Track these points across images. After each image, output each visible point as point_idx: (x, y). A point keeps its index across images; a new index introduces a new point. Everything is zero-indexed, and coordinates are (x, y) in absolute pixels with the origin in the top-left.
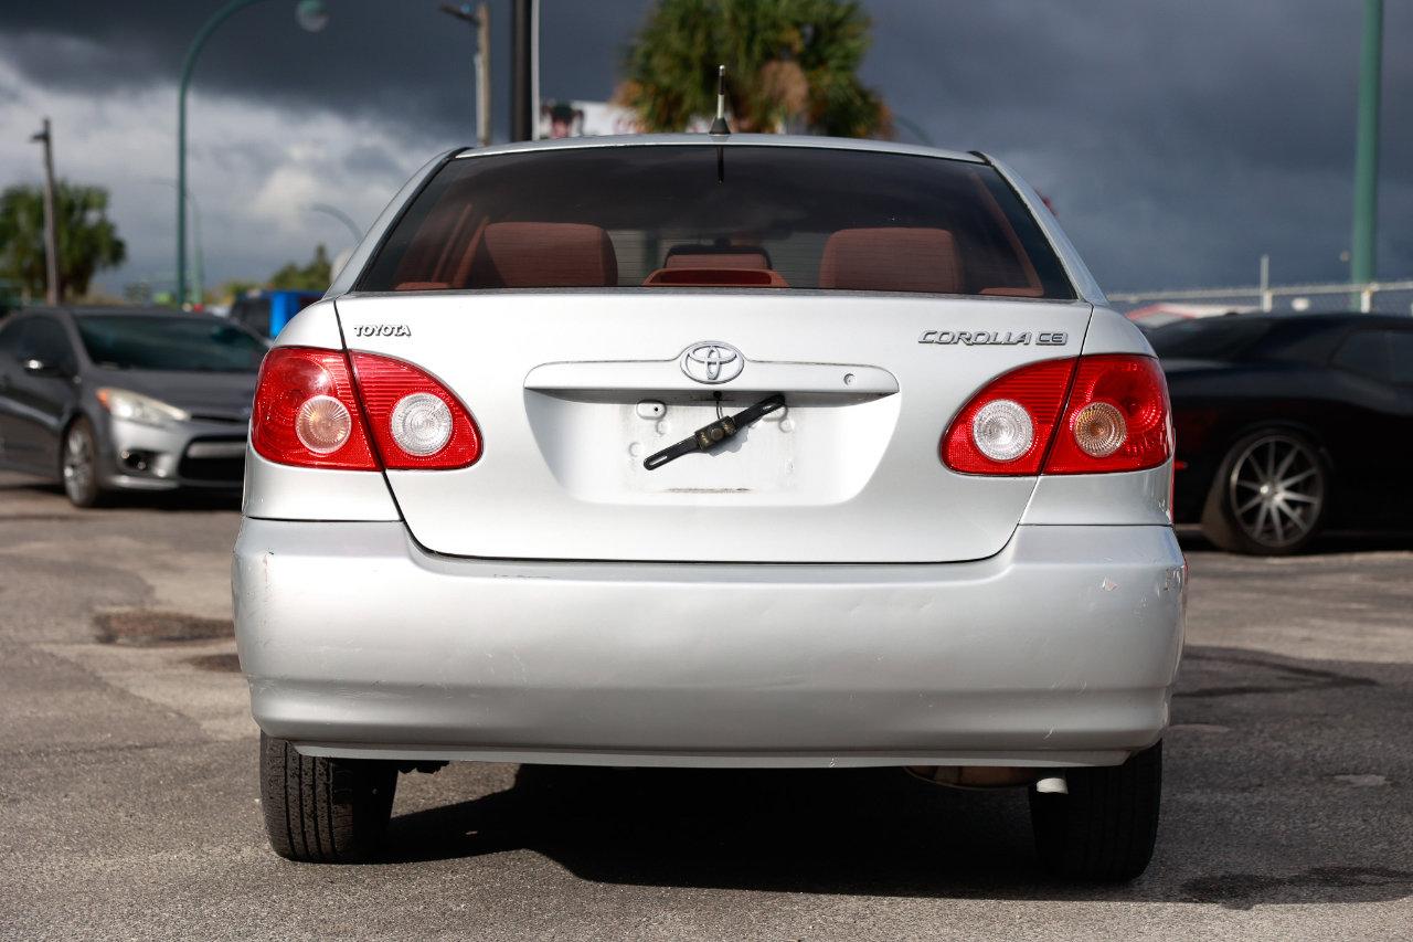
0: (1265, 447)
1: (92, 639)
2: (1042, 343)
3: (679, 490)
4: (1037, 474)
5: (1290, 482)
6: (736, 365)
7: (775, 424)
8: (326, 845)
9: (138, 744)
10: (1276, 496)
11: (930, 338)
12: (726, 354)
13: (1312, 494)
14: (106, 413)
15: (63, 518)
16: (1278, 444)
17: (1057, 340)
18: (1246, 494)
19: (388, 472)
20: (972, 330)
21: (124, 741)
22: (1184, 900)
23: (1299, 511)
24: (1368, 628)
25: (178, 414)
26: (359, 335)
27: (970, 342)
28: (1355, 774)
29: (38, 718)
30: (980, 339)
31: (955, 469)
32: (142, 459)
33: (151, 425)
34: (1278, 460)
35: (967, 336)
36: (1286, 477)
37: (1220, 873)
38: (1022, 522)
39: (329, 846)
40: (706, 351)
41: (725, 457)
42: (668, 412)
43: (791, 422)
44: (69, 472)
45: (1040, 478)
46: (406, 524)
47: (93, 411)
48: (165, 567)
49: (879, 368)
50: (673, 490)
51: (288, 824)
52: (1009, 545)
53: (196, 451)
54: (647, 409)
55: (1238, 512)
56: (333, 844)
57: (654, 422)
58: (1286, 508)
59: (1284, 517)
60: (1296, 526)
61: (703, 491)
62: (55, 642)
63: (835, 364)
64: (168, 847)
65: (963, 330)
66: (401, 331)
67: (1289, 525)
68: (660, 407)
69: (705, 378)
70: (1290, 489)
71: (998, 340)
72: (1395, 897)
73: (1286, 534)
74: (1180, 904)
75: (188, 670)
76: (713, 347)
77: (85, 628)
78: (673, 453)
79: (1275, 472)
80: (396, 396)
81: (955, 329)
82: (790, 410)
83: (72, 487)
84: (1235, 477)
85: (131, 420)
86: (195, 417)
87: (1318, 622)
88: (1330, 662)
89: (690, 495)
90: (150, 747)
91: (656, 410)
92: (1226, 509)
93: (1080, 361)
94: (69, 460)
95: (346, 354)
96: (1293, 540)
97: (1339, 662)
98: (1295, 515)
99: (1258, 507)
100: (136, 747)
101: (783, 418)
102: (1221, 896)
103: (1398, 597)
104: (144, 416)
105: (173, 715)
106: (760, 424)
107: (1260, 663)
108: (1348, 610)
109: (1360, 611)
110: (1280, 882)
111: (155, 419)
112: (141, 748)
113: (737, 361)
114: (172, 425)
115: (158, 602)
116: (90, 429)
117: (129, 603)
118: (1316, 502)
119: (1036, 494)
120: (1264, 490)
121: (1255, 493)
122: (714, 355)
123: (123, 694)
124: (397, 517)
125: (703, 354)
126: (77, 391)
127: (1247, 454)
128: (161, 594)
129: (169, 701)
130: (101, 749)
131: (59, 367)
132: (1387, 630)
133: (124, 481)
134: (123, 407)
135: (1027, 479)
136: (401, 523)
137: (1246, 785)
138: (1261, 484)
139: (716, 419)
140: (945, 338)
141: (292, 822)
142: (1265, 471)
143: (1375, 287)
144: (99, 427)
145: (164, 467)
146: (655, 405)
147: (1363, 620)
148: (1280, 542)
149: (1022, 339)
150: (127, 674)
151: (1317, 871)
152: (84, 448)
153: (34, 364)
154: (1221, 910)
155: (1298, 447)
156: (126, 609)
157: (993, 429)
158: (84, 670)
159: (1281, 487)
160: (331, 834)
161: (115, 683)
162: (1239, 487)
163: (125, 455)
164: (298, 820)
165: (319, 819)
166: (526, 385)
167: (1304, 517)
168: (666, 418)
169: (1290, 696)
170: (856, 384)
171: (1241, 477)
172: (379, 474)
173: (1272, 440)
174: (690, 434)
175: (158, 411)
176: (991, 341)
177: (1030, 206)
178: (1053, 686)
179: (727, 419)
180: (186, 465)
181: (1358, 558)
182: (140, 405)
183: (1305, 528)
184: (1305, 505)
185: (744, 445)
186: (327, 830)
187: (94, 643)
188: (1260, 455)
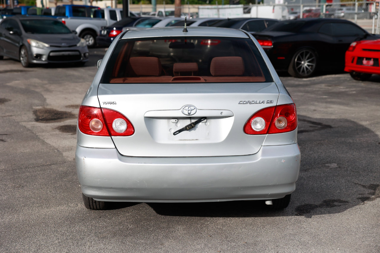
0: (303, 53)
1: (34, 120)
2: (267, 103)
3: (182, 140)
4: (266, 134)
5: (308, 60)
6: (195, 111)
7: (204, 124)
8: (98, 206)
9: (49, 164)
10: (305, 64)
11: (241, 102)
12: (192, 108)
13: (313, 63)
14: (30, 46)
15: (21, 71)
16: (306, 52)
17: (271, 102)
18: (299, 64)
19: (112, 137)
20: (251, 100)
21: (46, 162)
22: (297, 215)
23: (310, 67)
24: (328, 105)
25: (47, 45)
26: (104, 104)
27: (250, 103)
28: (330, 163)
29: (25, 152)
30: (253, 102)
31: (247, 134)
32: (39, 56)
33: (40, 48)
34: (306, 55)
35: (250, 102)
36: (308, 59)
37: (303, 204)
38: (263, 145)
39: (99, 208)
40: (188, 107)
41: (192, 132)
42: (179, 121)
43: (208, 123)
44: (21, 59)
45: (267, 135)
46: (117, 148)
47: (26, 44)
48: (48, 90)
49: (229, 110)
50: (180, 140)
51: (89, 204)
52: (260, 151)
53: (52, 54)
54: (174, 120)
55: (297, 68)
56: (100, 207)
57: (175, 124)
58: (307, 67)
59: (307, 68)
60: (309, 71)
61: (188, 140)
62: (25, 121)
63: (218, 110)
64: (60, 204)
65: (249, 100)
66: (114, 103)
67: (308, 70)
68: (177, 120)
69: (188, 114)
70: (308, 62)
71: (257, 102)
72: (343, 211)
73: (307, 72)
74: (296, 217)
75: (57, 132)
76: (190, 106)
77: (32, 116)
78: (180, 131)
79: (305, 58)
80: (113, 119)
81: (247, 100)
82: (208, 120)
83: (22, 62)
84: (296, 60)
85: (35, 47)
86: (51, 46)
87: (316, 103)
88: (320, 119)
89: (184, 141)
90: (52, 165)
91: (176, 121)
92: (294, 68)
93: (276, 107)
94: (21, 56)
95: (101, 108)
96: (309, 74)
97: (323, 119)
98: (309, 68)
99: (301, 67)
100: (49, 165)
101: (206, 122)
102: (304, 213)
103: (333, 93)
104: (38, 46)
105: (56, 151)
106: (200, 124)
107: (304, 121)
108: (323, 98)
109: (325, 98)
110: (316, 207)
111: (41, 46)
112: (50, 165)
113: (195, 110)
114: (45, 48)
115: (47, 105)
116: (26, 49)
117: (41, 106)
118: (314, 65)
119: (266, 139)
120: (303, 62)
121: (301, 63)
122: (190, 108)
123: (43, 143)
124: (115, 147)
125: (187, 108)
126: (22, 39)
127: (299, 54)
128: (48, 101)
129: (54, 144)
130: (41, 166)
131: (18, 34)
132: (332, 106)
133: (35, 61)
134: (33, 43)
135: (264, 135)
136: (116, 149)
137: (306, 169)
138: (302, 61)
139: (190, 123)
140: (245, 102)
141: (90, 204)
142: (303, 58)
143: (327, 4)
144: (28, 48)
145: (44, 58)
146: (176, 120)
147: (326, 102)
148: (306, 75)
149: (263, 102)
150: (44, 134)
151: (325, 201)
152: (25, 53)
153: (11, 32)
154: (305, 218)
155: (310, 52)
156: (40, 107)
157: (256, 123)
158: (33, 133)
159: (306, 62)
160: (100, 206)
161: (41, 138)
162: (297, 63)
163: (35, 55)
164: (92, 203)
165: (97, 203)
166: (145, 116)
167: (311, 69)
168: (178, 122)
169: (313, 133)
170: (223, 115)
171: (297, 60)
172: (110, 137)
173: (304, 51)
174: (184, 126)
175: (42, 44)
176: (255, 103)
177: (261, 53)
178: (270, 184)
179: (193, 123)
180: (49, 58)
181: (324, 77)
182: (38, 43)
183: (311, 71)
184: (312, 66)
185: (197, 129)
186: (98, 205)
187: (34, 121)
188: (302, 55)
